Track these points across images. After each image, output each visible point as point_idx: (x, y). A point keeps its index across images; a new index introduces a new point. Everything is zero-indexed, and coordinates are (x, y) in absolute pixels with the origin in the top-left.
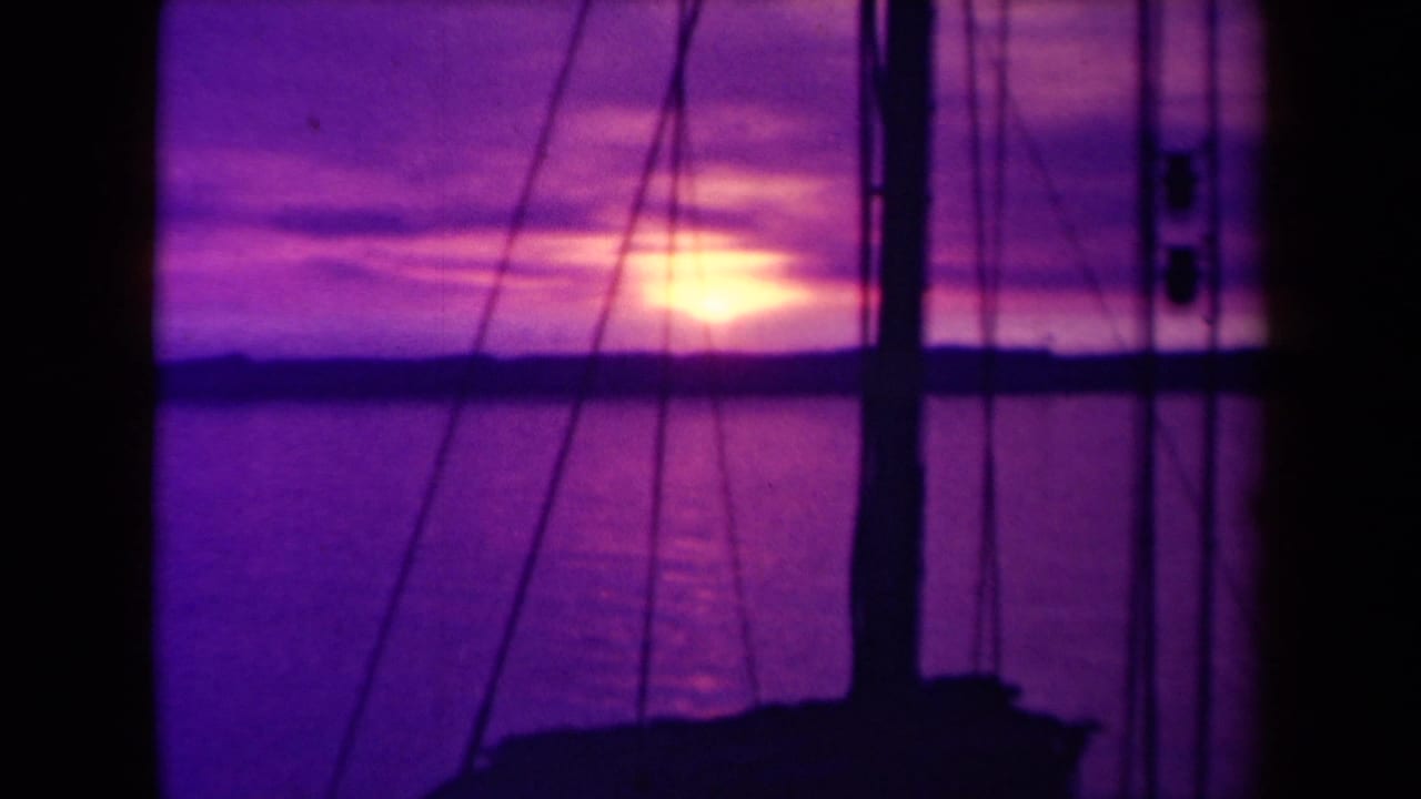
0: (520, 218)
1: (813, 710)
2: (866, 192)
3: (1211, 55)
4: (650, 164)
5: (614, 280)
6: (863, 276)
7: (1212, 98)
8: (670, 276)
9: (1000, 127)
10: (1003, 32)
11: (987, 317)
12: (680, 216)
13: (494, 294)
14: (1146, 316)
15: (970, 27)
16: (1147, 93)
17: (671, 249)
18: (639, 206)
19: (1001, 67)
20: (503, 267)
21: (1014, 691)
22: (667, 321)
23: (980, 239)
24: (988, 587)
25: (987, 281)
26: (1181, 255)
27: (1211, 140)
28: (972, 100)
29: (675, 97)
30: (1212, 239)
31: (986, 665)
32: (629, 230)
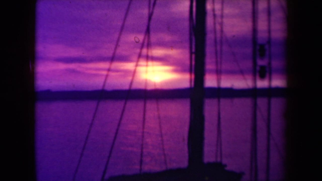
0: (113, 59)
1: (179, 170)
2: (191, 53)
3: (269, 21)
4: (142, 47)
5: (134, 73)
6: (190, 72)
7: (269, 31)
8: (146, 72)
9: (222, 37)
10: (222, 16)
11: (219, 80)
12: (149, 58)
13: (107, 76)
14: (255, 80)
15: (215, 15)
16: (255, 30)
17: (147, 66)
18: (140, 56)
19: (221, 24)
20: (109, 70)
21: (225, 166)
22: (146, 82)
23: (217, 63)
24: (219, 142)
25: (218, 72)
26: (262, 67)
27: (269, 41)
28: (215, 31)
29: (148, 31)
30: (270, 63)
31: (219, 160)
32: (138, 61)
